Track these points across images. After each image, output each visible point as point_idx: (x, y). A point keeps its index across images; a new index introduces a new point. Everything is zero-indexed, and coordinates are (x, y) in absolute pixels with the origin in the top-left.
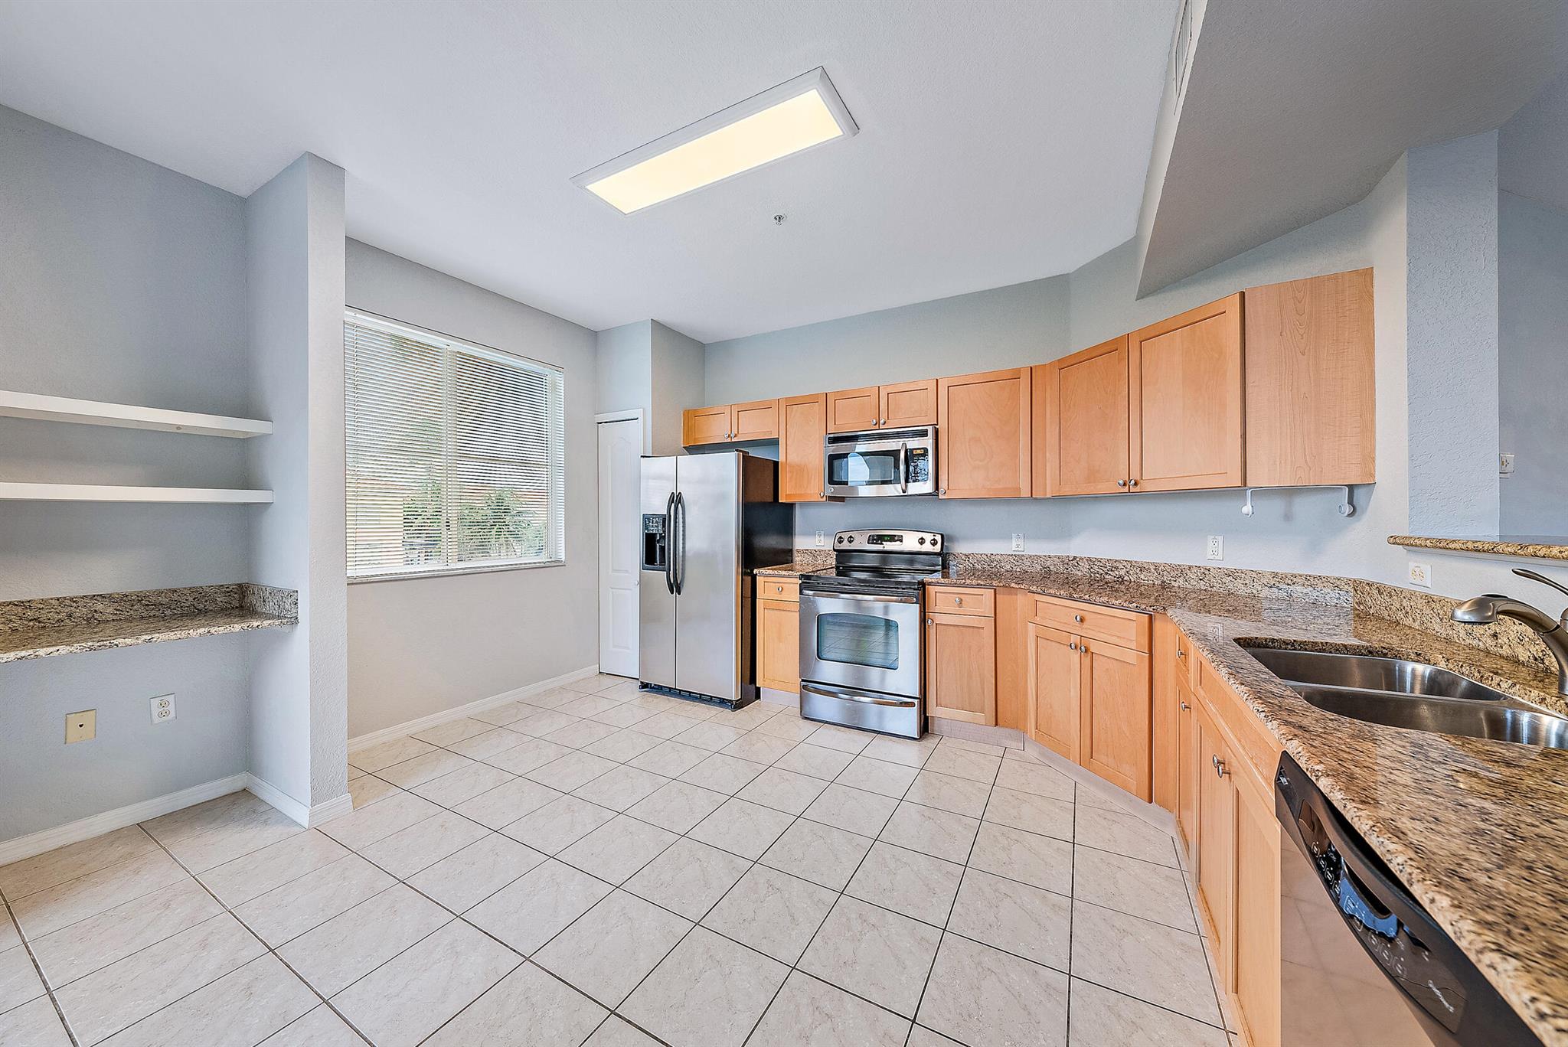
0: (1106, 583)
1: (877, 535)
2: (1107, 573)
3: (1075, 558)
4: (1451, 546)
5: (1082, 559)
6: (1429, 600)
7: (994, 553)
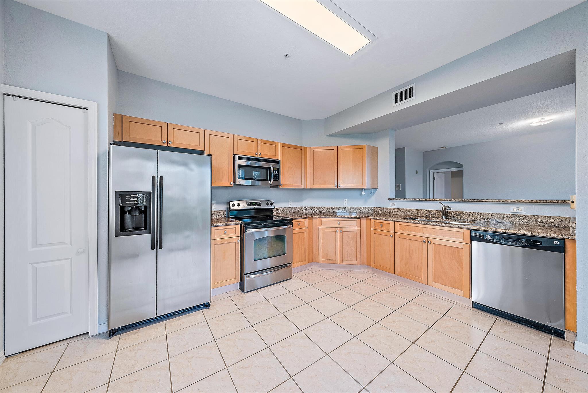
0: (317, 213)
1: (250, 202)
2: (317, 211)
3: (305, 207)
4: (408, 199)
5: (308, 207)
6: (399, 209)
7: (285, 207)
